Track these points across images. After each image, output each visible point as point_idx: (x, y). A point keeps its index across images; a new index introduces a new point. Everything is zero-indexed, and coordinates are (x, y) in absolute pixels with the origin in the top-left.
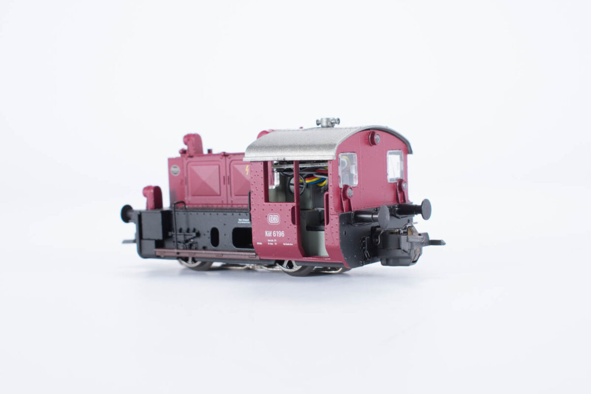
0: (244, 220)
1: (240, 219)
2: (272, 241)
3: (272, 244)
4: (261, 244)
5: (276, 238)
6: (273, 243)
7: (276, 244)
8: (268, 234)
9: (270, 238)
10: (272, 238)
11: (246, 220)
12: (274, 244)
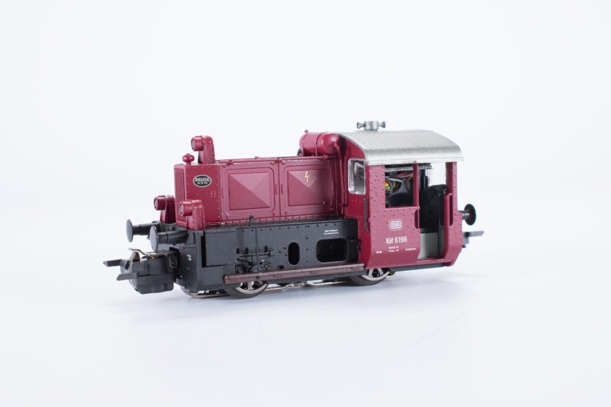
0: (331, 231)
1: (327, 230)
2: (394, 248)
3: (393, 251)
4: (381, 252)
5: (399, 244)
6: (395, 249)
7: (397, 250)
8: (389, 241)
9: (391, 245)
10: (394, 244)
11: (333, 231)
12: (395, 251)
